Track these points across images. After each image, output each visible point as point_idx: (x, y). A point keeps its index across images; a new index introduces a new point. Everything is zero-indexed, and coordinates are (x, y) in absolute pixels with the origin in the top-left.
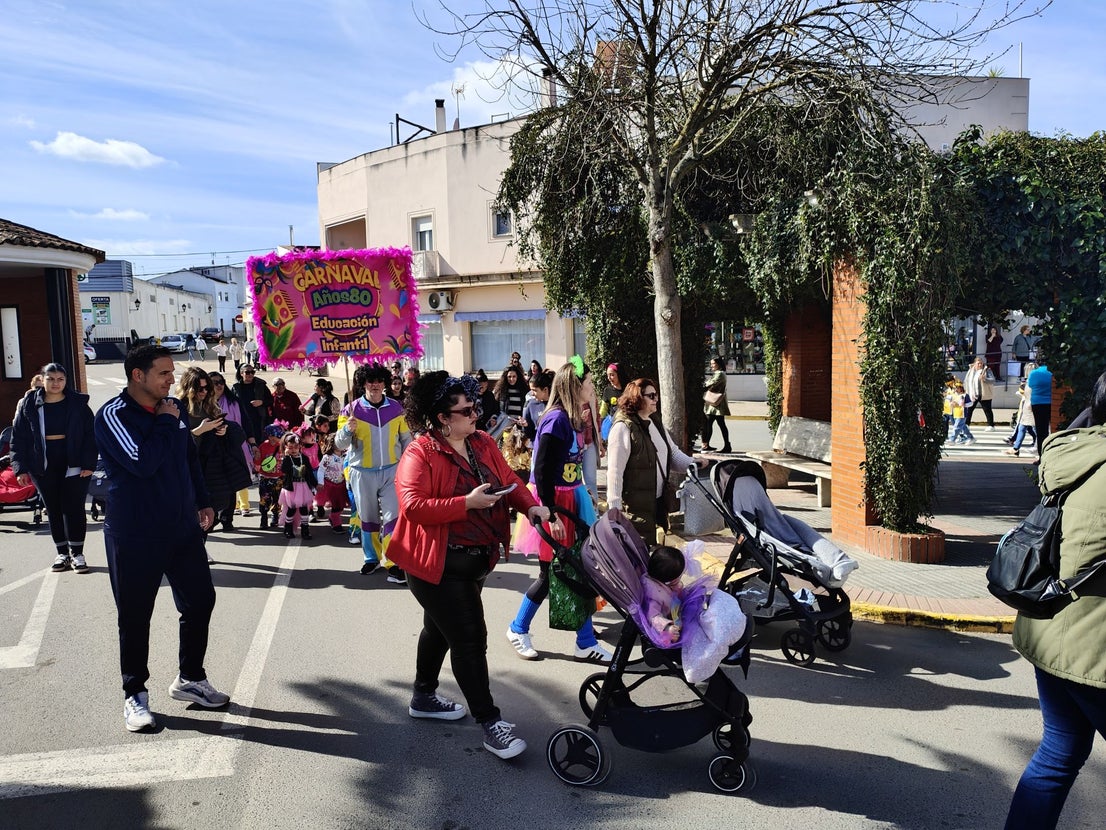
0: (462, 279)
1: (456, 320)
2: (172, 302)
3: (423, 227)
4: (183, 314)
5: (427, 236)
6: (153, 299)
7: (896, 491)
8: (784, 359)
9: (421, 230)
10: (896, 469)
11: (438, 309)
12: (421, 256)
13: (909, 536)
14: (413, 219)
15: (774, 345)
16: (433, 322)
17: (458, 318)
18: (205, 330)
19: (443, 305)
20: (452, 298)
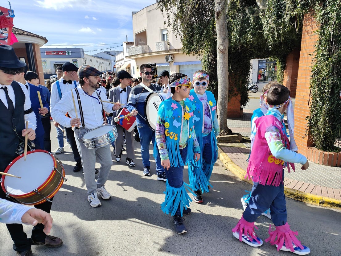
0: (176, 50)
1: (174, 65)
2: (97, 62)
3: (165, 33)
4: (101, 66)
5: (166, 36)
6: (91, 60)
7: (323, 131)
8: (285, 74)
9: (164, 34)
10: (325, 120)
11: (168, 61)
12: (163, 43)
13: (327, 153)
14: (161, 30)
15: (281, 67)
16: (166, 65)
17: (175, 64)
18: (108, 71)
19: (170, 60)
20: (173, 57)
